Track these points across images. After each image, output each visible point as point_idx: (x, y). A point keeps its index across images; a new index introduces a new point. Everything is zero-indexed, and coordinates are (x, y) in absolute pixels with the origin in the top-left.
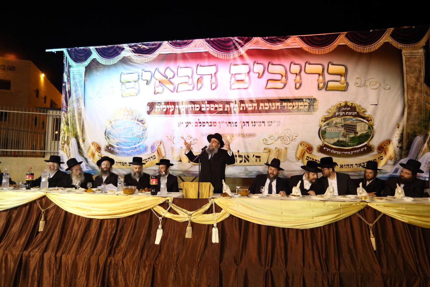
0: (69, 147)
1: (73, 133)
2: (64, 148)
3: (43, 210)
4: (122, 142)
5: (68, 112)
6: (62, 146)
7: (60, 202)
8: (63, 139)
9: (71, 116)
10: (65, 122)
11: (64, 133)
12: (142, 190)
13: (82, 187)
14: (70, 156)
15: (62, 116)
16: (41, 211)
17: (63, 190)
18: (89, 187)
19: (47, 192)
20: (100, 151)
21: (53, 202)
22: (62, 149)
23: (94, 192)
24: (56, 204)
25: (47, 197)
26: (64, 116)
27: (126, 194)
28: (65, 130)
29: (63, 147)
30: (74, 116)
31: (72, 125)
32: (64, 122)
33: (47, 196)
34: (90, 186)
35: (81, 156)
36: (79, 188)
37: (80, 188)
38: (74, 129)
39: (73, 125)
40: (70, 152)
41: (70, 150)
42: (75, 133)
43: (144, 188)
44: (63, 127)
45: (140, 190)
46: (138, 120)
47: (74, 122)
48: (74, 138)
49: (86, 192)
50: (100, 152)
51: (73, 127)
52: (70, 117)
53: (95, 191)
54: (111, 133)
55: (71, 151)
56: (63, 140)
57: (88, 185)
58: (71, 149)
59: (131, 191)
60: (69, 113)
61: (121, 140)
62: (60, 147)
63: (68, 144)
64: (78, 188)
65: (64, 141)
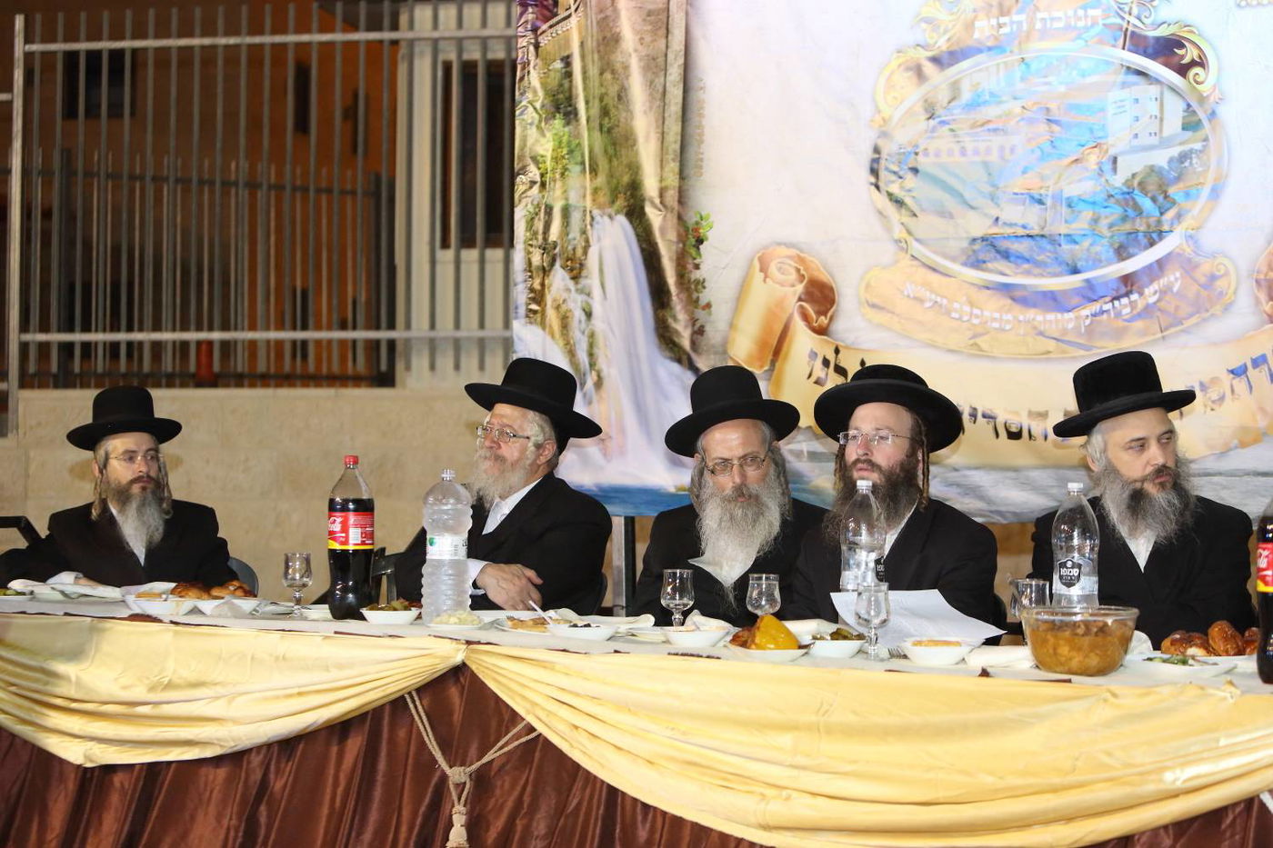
0: (580, 291)
1: (611, 175)
2: (549, 299)
3: (457, 775)
4: (1009, 231)
5: (562, 14)
6: (532, 290)
7: (564, 712)
8: (539, 226)
9: (590, 44)
10: (548, 92)
11: (543, 185)
12: (1189, 642)
13: (704, 614)
14: (592, 365)
15: (522, 42)
16: (444, 778)
17: (575, 626)
18: (759, 612)
19: (469, 643)
20: (823, 320)
21: (515, 717)
22: (534, 307)
23: (801, 647)
24: (541, 728)
25: (474, 675)
26: (537, 46)
27: (1050, 669)
28: (549, 155)
29: (538, 297)
30: (608, 41)
31: (595, 111)
32: (541, 94)
33: (474, 667)
34: (771, 600)
35: (679, 361)
36: (686, 614)
37: (696, 617)
38: (617, 139)
39: (605, 112)
40: (592, 335)
41: (589, 315)
42: (626, 179)
43: (1204, 631)
44: (533, 132)
45: (1166, 643)
46: (1137, 42)
47: (613, 90)
48: (622, 219)
49: (744, 645)
50: (822, 331)
51: (609, 131)
52: (582, 44)
53: (806, 640)
54: (923, 162)
55: (598, 323)
56: (535, 233)
57: (755, 594)
58: (597, 309)
59: (1093, 648)
60: (574, 21)
61: (1003, 217)
62: (521, 295)
63: (576, 271)
64: (677, 616)
65: (546, 248)
